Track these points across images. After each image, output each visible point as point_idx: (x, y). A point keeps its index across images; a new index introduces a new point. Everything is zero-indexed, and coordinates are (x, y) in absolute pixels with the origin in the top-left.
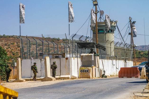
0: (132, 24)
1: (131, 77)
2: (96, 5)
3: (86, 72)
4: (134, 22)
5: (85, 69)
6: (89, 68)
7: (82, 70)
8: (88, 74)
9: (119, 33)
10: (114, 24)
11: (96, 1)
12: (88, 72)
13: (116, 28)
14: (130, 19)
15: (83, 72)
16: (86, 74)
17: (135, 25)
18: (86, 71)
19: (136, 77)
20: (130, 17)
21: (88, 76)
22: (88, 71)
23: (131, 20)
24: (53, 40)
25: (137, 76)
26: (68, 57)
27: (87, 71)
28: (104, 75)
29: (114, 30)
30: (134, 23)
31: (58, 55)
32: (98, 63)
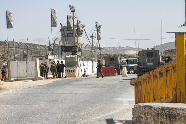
0: (98, 28)
1: (109, 76)
2: (73, 11)
4: (100, 26)
5: (71, 69)
6: (75, 68)
8: (74, 73)
11: (73, 8)
13: (83, 32)
14: (96, 23)
16: (71, 73)
17: (101, 29)
19: (113, 76)
20: (96, 22)
21: (74, 75)
23: (98, 25)
25: (114, 74)
26: (51, 58)
27: (73, 71)
28: (85, 74)
30: (100, 27)
31: (42, 57)
32: (80, 64)
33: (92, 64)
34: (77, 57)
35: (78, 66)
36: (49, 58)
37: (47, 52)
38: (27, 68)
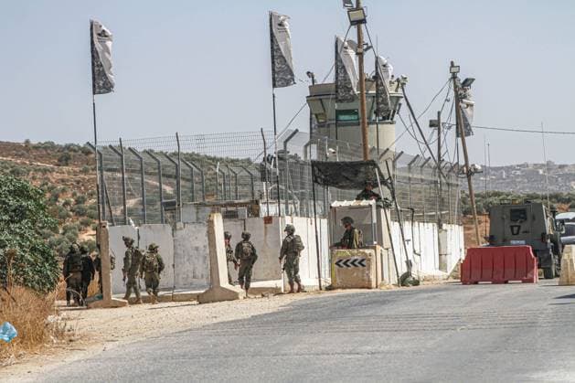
0: (461, 88)
1: (506, 282)
2: (358, 23)
3: (355, 266)
4: (467, 80)
5: (353, 255)
6: (367, 251)
7: (340, 261)
8: (363, 272)
9: (414, 125)
10: (396, 91)
11: (358, 8)
12: (363, 266)
13: (400, 105)
14: (454, 70)
15: (352, 266)
16: (356, 274)
17: (472, 91)
18: (356, 263)
19: (524, 282)
20: (452, 63)
21: (363, 280)
22: (363, 263)
23: (458, 75)
24: (66, 151)
25: (529, 275)
26: (271, 213)
27: (360, 263)
28: (408, 274)
29: (394, 112)
30: (469, 85)
31: (234, 209)
32: (390, 235)
33: (439, 232)
34: (378, 207)
35: (381, 243)
36: (263, 214)
37: (256, 189)
38: (175, 254)
